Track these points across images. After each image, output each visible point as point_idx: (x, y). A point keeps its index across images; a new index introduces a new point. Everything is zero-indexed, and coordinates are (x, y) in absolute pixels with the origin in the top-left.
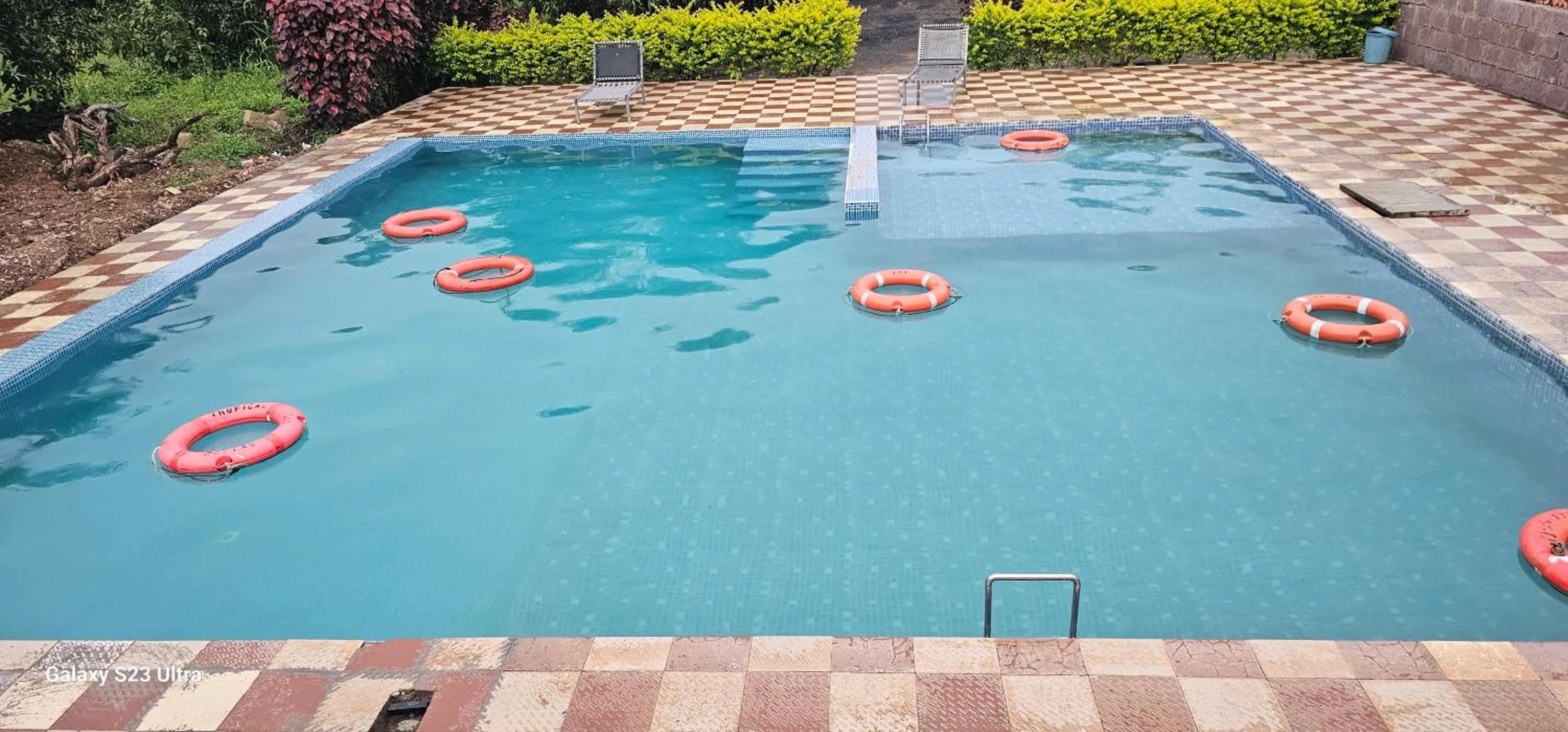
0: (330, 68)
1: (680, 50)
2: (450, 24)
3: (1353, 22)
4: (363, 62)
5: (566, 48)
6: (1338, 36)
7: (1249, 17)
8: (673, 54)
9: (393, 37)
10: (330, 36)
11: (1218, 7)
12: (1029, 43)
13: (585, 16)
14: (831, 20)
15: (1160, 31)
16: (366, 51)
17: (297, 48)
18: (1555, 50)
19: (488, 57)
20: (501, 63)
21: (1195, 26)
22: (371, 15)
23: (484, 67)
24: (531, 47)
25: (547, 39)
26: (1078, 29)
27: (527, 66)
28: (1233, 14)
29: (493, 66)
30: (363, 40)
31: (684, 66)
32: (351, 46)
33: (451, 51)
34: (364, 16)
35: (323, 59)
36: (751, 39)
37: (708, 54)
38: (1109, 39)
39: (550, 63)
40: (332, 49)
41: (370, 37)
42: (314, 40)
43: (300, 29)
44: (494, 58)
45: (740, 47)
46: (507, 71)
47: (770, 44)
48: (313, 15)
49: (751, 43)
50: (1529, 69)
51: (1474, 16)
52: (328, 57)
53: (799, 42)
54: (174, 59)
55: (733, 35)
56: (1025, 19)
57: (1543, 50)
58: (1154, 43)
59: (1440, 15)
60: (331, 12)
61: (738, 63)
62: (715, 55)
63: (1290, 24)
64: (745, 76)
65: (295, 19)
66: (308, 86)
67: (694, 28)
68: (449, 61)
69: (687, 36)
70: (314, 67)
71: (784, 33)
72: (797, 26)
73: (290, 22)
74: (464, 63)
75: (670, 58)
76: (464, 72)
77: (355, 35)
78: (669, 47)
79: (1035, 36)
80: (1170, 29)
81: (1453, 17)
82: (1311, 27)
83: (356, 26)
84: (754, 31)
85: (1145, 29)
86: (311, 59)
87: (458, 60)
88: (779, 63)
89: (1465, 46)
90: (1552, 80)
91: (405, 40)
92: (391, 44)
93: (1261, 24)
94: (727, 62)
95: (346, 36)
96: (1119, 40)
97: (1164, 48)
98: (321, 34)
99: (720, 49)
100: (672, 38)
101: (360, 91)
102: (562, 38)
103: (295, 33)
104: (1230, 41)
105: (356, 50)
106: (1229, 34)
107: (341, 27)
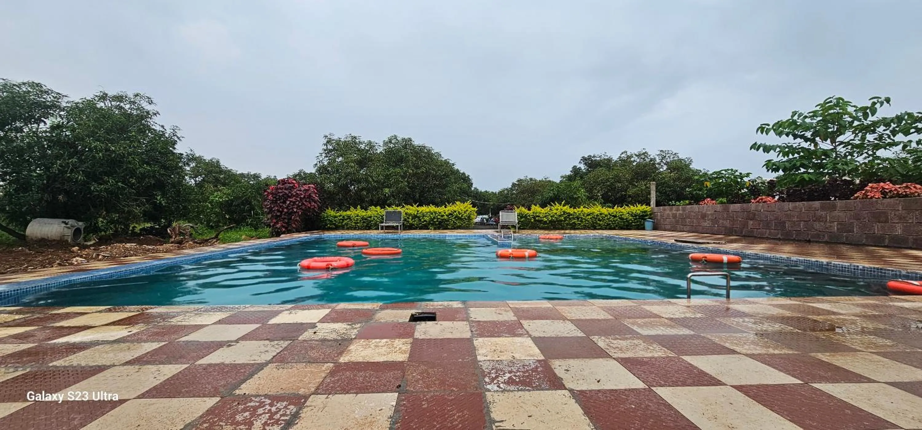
0: (284, 215)
1: (412, 220)
2: (328, 209)
3: (639, 218)
4: (298, 212)
5: (370, 217)
6: (634, 223)
7: (606, 216)
8: (410, 220)
9: (311, 205)
10: (288, 202)
11: (596, 212)
12: (535, 220)
13: (378, 207)
14: (467, 211)
15: (578, 219)
16: (300, 209)
17: (274, 207)
18: (715, 216)
19: (341, 219)
20: (345, 222)
21: (589, 217)
22: (304, 197)
23: (339, 223)
24: (358, 216)
25: (364, 214)
26: (551, 217)
27: (355, 223)
28: (601, 214)
29: (342, 222)
30: (300, 204)
31: (413, 225)
32: (295, 206)
33: (327, 217)
34: (302, 196)
35: (283, 211)
36: (439, 215)
37: (422, 220)
38: (561, 221)
39: (364, 222)
40: (287, 208)
41: (303, 204)
42: (281, 204)
43: (276, 200)
44: (343, 220)
45: (434, 218)
46: (347, 224)
47: (445, 217)
48: (283, 196)
49: (439, 217)
50: (707, 224)
51: (681, 212)
52: (285, 210)
53: (456, 217)
54: (213, 225)
55: (432, 214)
56: (534, 213)
57: (710, 217)
58: (577, 223)
59: (668, 214)
60: (290, 195)
61: (432, 224)
62: (425, 221)
63: (619, 218)
64: (435, 229)
65: (275, 197)
66: (274, 221)
67: (418, 211)
68: (326, 220)
69: (416, 214)
70: (278, 214)
71: (450, 214)
72: (455, 212)
73: (273, 198)
74: (331, 221)
75: (408, 222)
76: (331, 225)
77: (297, 203)
78: (409, 218)
79: (537, 218)
80: (581, 218)
81: (673, 214)
82: (626, 219)
83: (299, 199)
84: (440, 213)
85: (573, 218)
86: (278, 211)
87: (329, 220)
88: (448, 224)
89: (680, 221)
90: (716, 226)
91: (315, 207)
92: (309, 208)
93: (610, 218)
94: (430, 223)
95: (294, 203)
96: (565, 221)
97: (580, 224)
98: (284, 202)
99: (427, 219)
100: (410, 215)
101: (295, 223)
102: (369, 213)
103: (274, 202)
104: (601, 223)
105: (297, 208)
106: (600, 221)
107: (293, 199)
